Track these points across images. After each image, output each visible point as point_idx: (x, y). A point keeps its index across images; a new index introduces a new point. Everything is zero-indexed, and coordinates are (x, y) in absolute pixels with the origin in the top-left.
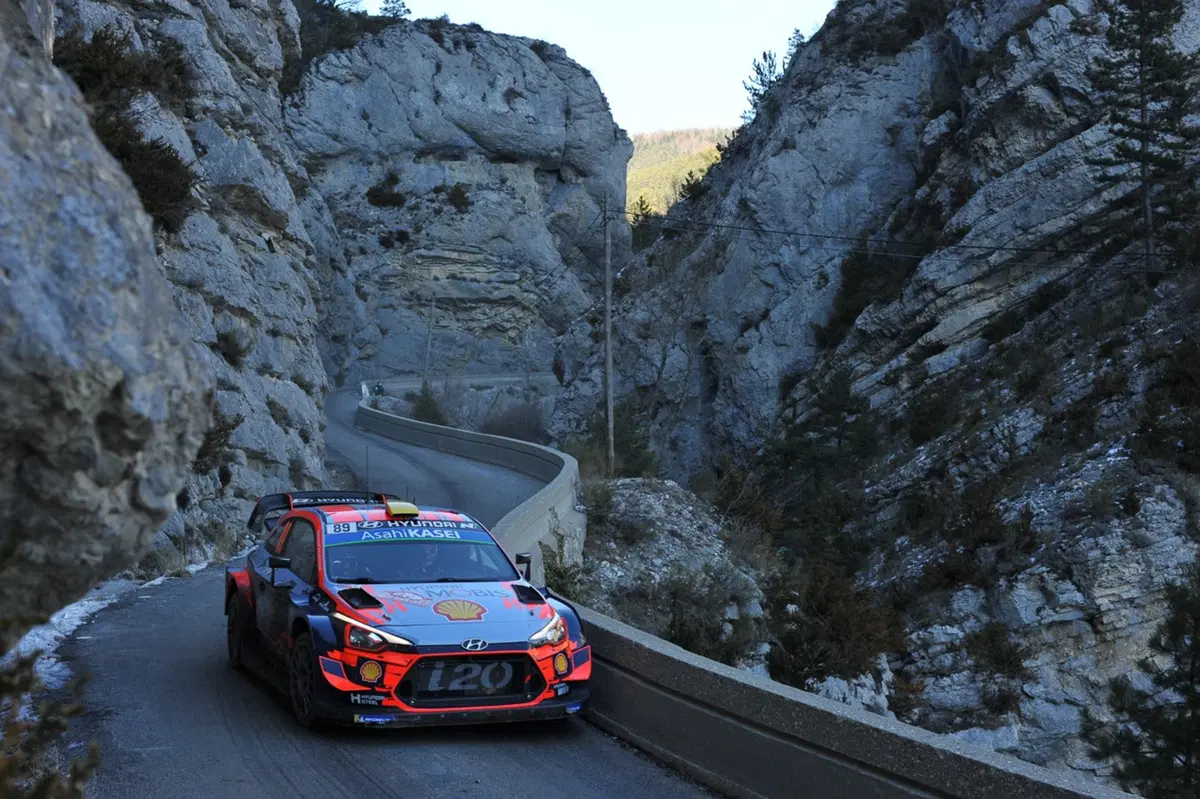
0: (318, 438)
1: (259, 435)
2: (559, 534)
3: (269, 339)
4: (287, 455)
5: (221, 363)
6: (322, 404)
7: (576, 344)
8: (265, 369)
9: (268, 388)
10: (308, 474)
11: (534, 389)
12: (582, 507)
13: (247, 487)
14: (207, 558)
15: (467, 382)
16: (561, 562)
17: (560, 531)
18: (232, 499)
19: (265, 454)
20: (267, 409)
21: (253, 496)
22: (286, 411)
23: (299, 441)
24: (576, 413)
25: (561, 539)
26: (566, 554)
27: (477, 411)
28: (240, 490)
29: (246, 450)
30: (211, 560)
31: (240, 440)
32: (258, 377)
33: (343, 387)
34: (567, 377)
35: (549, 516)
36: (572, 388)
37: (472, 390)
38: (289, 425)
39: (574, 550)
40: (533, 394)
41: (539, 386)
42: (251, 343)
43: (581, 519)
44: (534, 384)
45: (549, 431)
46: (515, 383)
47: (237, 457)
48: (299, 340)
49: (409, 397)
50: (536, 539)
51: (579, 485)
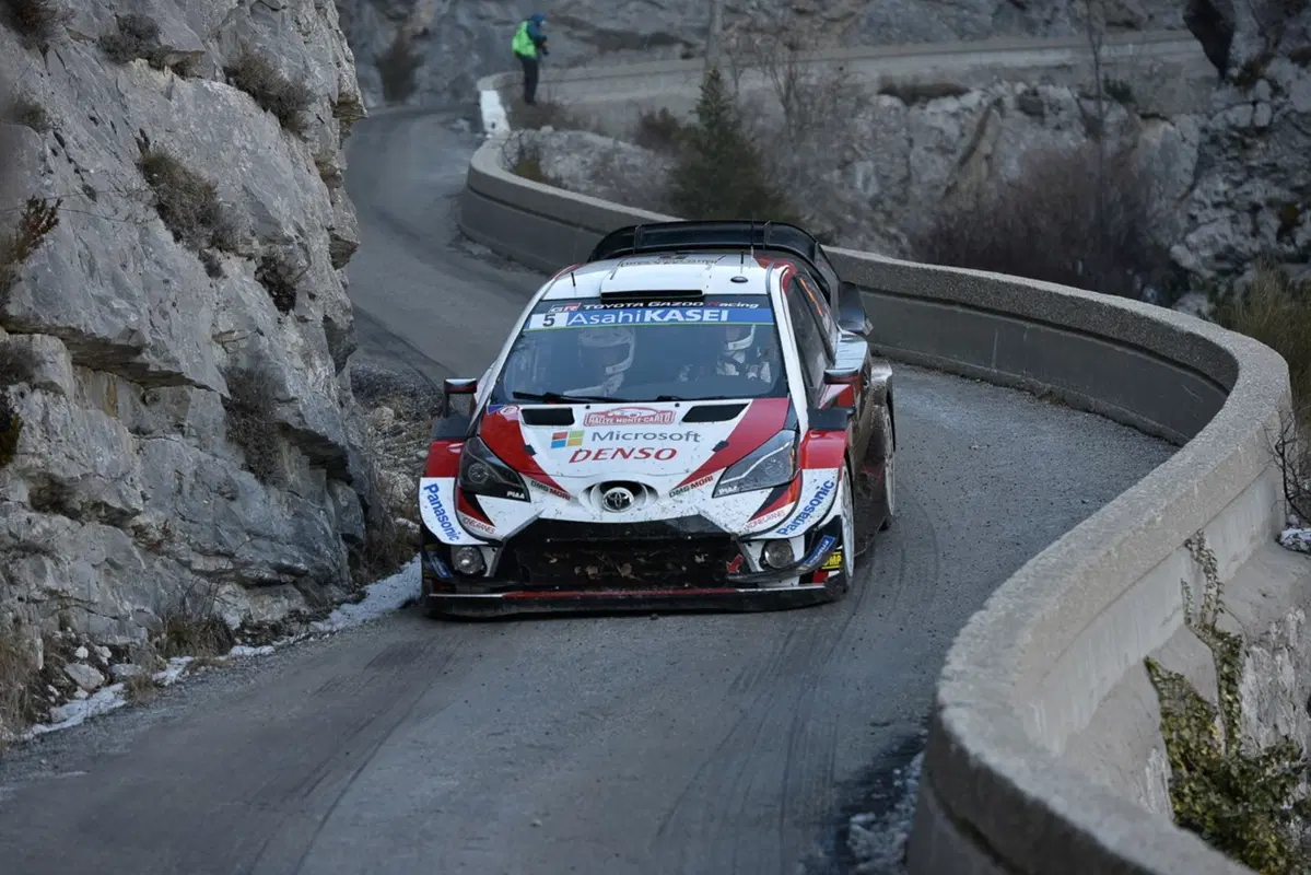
0: (326, 286)
1: (116, 281)
2: (1221, 636)
4: (218, 355)
6: (339, 164)
8: (131, 40)
9: (144, 108)
10: (293, 422)
11: (1121, 94)
13: (75, 472)
15: (869, 71)
16: (1230, 737)
17: (1225, 624)
18: (25, 515)
19: (138, 351)
20: (137, 181)
21: (97, 506)
22: (209, 190)
23: (257, 300)
24: (1278, 183)
25: (1230, 652)
26: (1248, 709)
27: (907, 180)
28: (53, 482)
29: (72, 337)
31: (45, 298)
32: (109, 71)
33: (414, 101)
34: (1243, 48)
35: (1183, 566)
36: (1262, 87)
37: (887, 101)
38: (224, 241)
39: (1276, 692)
40: (1115, 114)
41: (1137, 87)
43: (1301, 579)
44: (1120, 76)
45: (1178, 250)
46: (1049, 74)
47: (39, 363)
49: (656, 130)
50: (1136, 657)
51: (1293, 452)
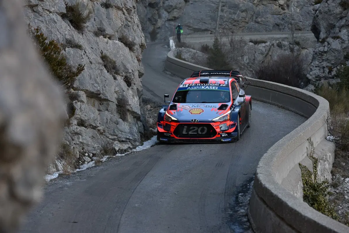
0: (137, 82)
1: (95, 80)
2: (314, 158)
3: (103, 10)
4: (115, 95)
5: (69, 28)
6: (140, 57)
7: (330, 11)
8: (100, 32)
9: (102, 45)
10: (130, 109)
11: (298, 44)
12: (332, 137)
13: (86, 118)
14: (58, 170)
15: (247, 38)
16: (315, 179)
17: (315, 156)
18: (76, 127)
19: (99, 94)
20: (101, 61)
21: (91, 125)
22: (115, 62)
23: (124, 84)
24: (328, 62)
25: (316, 162)
26: (319, 173)
27: (254, 59)
28: (82, 120)
29: (86, 91)
30: (61, 172)
31: (81, 84)
32: (96, 38)
33: (156, 41)
34: (322, 35)
35: (307, 144)
36: (326, 43)
37: (251, 44)
38: (117, 73)
39: (324, 169)
40: (296, 48)
41: (301, 42)
42: (90, 13)
43: (330, 147)
44: (297, 40)
45: (308, 75)
46: (284, 39)
47: (80, 97)
48: (125, 11)
49: (205, 49)
50: (297, 161)
51: (330, 121)
